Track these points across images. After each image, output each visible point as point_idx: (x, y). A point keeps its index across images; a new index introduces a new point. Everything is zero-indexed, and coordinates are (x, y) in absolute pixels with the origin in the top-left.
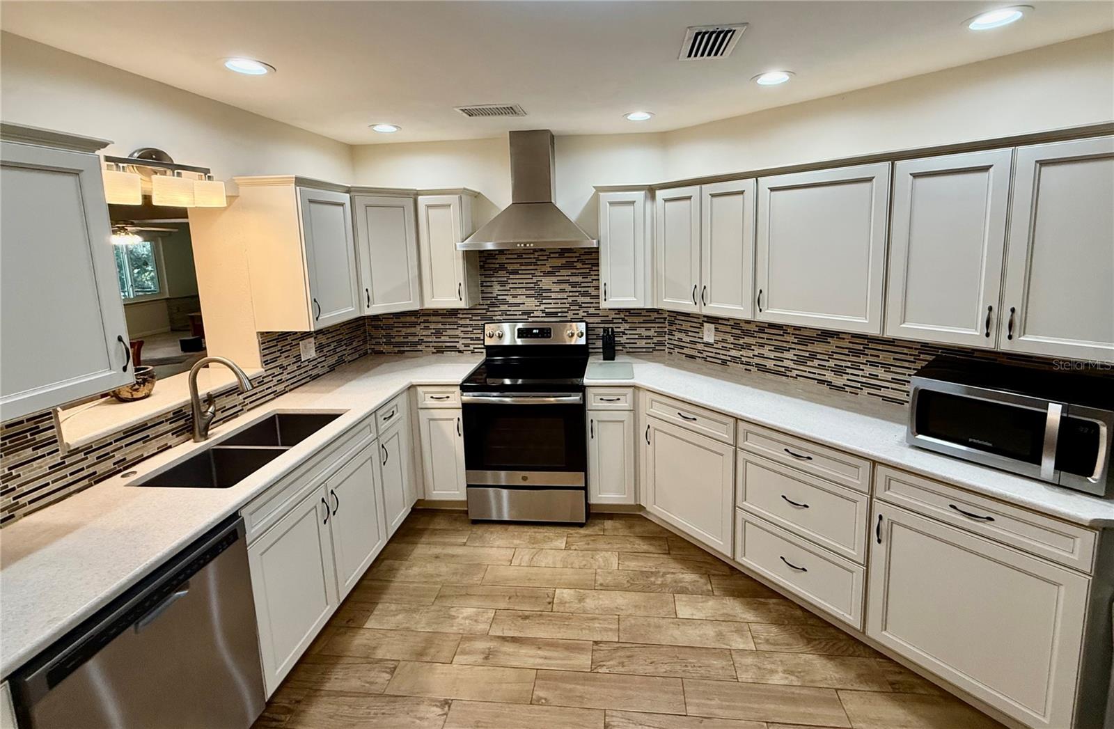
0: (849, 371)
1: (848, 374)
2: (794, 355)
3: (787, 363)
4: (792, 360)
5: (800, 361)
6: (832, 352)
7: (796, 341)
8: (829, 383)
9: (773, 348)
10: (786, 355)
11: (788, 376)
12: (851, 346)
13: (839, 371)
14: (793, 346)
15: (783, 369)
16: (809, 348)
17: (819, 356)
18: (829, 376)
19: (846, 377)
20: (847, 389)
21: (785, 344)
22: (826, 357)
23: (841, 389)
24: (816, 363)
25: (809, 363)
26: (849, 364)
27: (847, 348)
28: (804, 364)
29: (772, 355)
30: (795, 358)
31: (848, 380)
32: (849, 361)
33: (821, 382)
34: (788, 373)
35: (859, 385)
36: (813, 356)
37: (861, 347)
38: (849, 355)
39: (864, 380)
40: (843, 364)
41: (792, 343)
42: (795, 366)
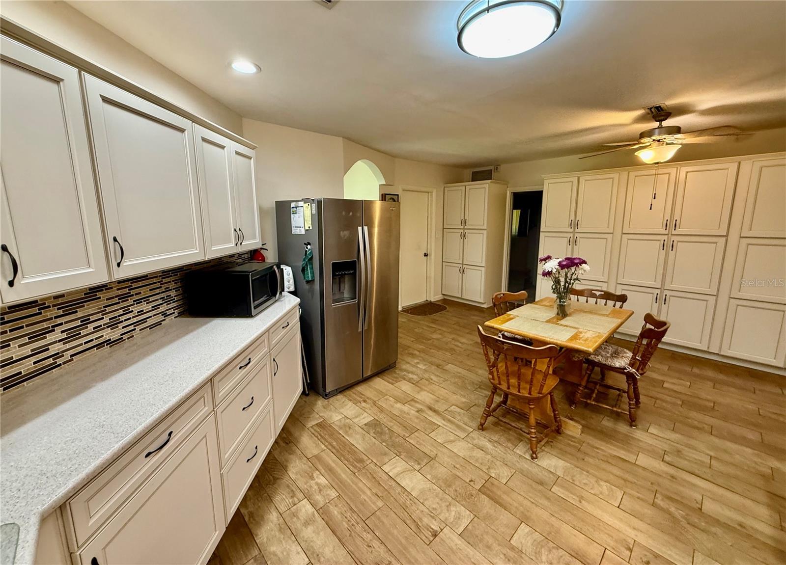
0: (122, 318)
1: (122, 322)
2: (62, 332)
3: (53, 350)
4: (60, 341)
5: (72, 335)
6: (104, 307)
7: (61, 312)
8: (109, 342)
9: (26, 339)
10: (50, 338)
11: (60, 365)
12: (120, 292)
13: (113, 325)
14: (59, 321)
15: (51, 361)
16: (80, 314)
17: (92, 318)
18: (108, 334)
19: (121, 326)
20: (125, 337)
21: (45, 325)
22: (100, 316)
23: (119, 340)
24: (91, 327)
25: (83, 332)
26: (121, 312)
27: (116, 297)
28: (77, 336)
29: (27, 350)
30: (65, 335)
31: (123, 328)
32: (121, 309)
33: (99, 346)
34: (59, 361)
35: (132, 327)
36: (86, 321)
37: (127, 290)
38: (119, 303)
39: (135, 320)
40: (116, 314)
41: (56, 317)
42: (68, 346)
